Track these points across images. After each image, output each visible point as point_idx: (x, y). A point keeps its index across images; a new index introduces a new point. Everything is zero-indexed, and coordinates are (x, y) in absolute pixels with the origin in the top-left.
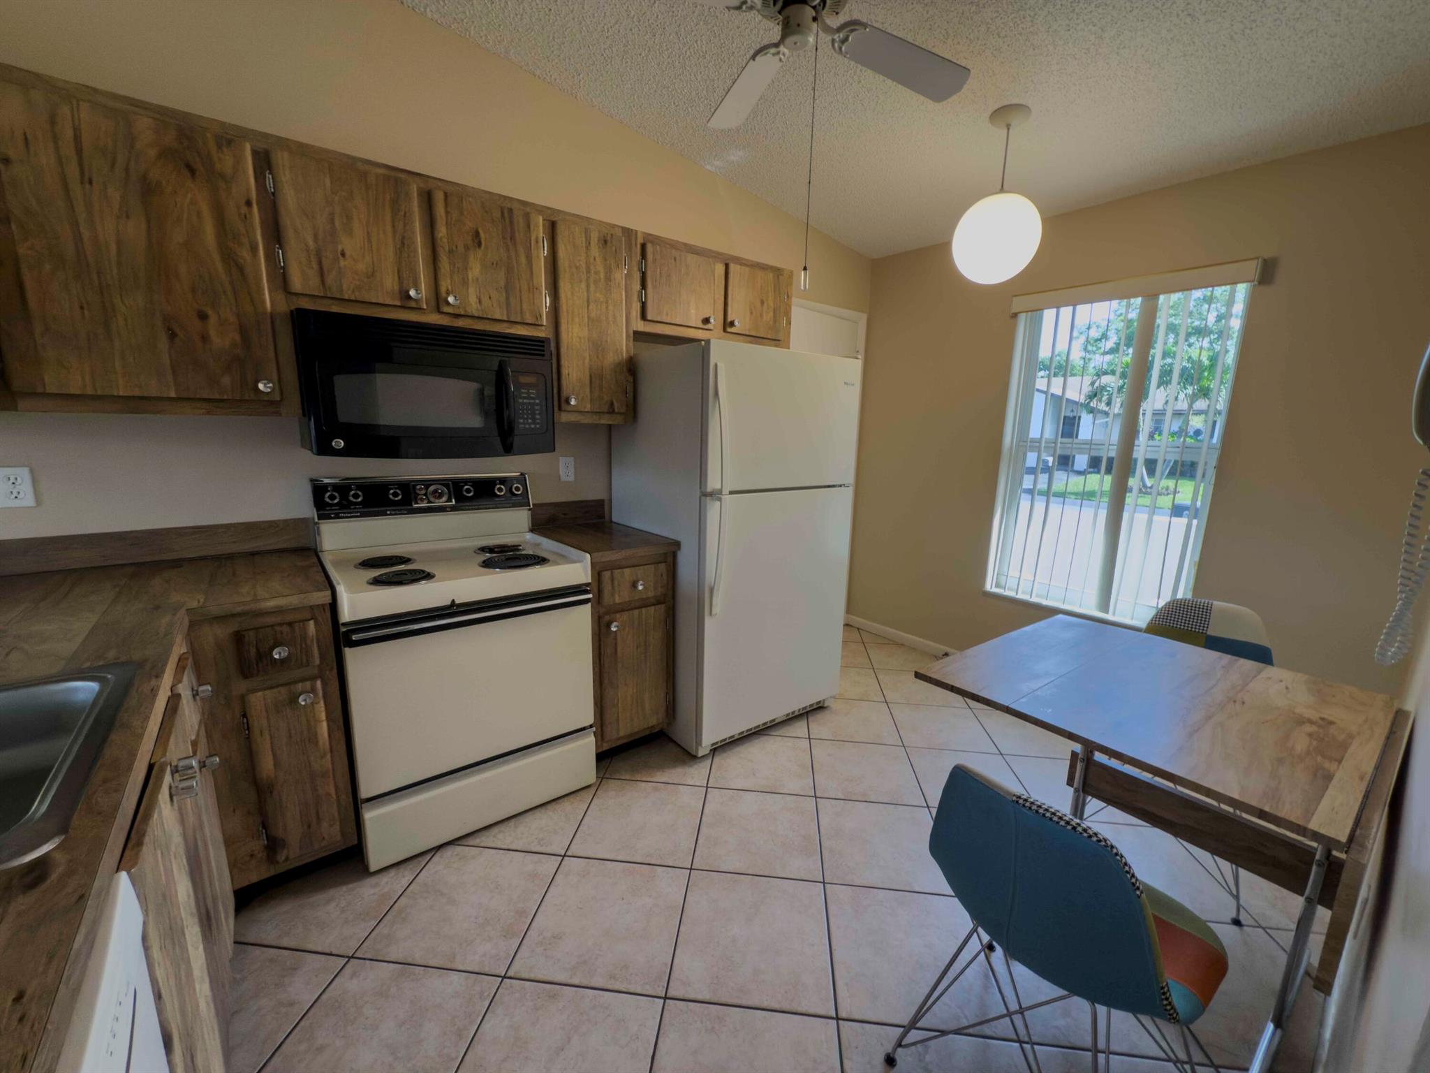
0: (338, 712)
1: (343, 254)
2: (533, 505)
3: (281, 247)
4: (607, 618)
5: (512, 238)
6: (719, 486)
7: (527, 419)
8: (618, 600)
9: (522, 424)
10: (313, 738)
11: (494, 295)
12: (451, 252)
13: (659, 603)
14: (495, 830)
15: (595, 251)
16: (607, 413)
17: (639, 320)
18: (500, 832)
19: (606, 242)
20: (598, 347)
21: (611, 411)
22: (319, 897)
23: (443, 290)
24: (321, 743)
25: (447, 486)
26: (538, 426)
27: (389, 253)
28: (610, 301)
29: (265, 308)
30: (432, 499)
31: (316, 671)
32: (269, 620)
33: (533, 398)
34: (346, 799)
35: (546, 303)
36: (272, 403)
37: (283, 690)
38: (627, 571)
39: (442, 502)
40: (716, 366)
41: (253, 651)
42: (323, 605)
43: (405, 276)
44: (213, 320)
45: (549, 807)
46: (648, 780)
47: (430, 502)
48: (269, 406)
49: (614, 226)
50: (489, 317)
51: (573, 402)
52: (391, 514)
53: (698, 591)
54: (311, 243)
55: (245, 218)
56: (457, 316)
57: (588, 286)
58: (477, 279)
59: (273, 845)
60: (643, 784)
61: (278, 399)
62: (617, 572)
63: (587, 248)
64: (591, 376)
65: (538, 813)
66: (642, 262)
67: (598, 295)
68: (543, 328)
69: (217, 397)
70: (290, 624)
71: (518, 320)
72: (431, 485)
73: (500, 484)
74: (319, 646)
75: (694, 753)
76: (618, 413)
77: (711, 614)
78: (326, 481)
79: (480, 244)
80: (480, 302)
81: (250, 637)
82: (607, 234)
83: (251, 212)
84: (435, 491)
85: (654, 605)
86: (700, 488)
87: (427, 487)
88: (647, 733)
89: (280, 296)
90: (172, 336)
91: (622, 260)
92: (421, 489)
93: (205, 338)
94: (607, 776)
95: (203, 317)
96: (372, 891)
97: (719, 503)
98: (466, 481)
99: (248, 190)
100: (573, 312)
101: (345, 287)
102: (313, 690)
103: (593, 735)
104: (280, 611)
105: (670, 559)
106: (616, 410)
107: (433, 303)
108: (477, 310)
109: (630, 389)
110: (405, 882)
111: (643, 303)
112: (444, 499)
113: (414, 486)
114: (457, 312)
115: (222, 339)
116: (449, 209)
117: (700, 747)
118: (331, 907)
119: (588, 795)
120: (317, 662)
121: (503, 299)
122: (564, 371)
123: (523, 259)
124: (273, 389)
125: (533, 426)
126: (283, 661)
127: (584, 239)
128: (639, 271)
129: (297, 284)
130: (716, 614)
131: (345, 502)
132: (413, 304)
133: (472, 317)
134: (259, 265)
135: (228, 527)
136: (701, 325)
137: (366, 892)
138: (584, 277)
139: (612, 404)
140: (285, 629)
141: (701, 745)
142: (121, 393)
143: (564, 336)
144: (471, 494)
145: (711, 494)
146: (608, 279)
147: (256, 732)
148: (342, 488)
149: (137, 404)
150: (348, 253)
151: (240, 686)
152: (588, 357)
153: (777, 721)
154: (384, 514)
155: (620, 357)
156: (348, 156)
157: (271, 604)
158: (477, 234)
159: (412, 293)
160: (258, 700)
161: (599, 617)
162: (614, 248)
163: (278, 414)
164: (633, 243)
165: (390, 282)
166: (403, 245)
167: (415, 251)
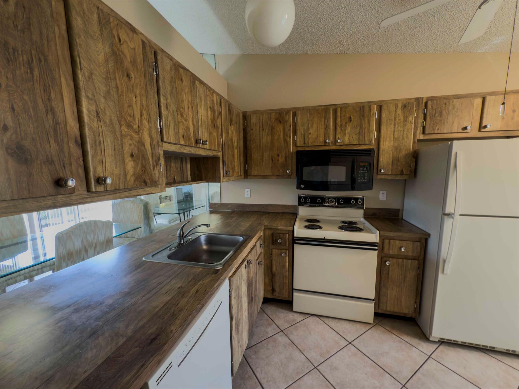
0: (291, 261)
1: (310, 134)
2: (365, 208)
3: (296, 136)
4: (385, 259)
5: (363, 116)
6: (453, 212)
7: (362, 178)
8: (391, 252)
9: (359, 180)
10: (284, 266)
11: (354, 136)
12: (341, 125)
13: (414, 259)
14: (330, 319)
15: (399, 111)
16: (400, 175)
17: (421, 134)
18: (332, 321)
19: (405, 106)
20: (397, 149)
21: (402, 173)
22: (281, 310)
23: (337, 137)
24: (286, 268)
25: (335, 199)
26: (366, 181)
27: (322, 130)
28: (405, 130)
29: (291, 151)
30: (330, 203)
31: (287, 248)
32: (279, 232)
33: (365, 171)
34: (290, 287)
35: (375, 136)
36: (289, 175)
37: (280, 251)
38: (397, 242)
39: (333, 204)
40: (456, 153)
41: (275, 239)
42: (291, 231)
43: (326, 136)
44: (280, 156)
45: (352, 322)
46: (399, 336)
47: (329, 204)
48: (289, 176)
49: (410, 99)
50: (352, 144)
51: (382, 171)
52: (317, 207)
53: (437, 259)
54: (303, 133)
55: (289, 130)
56: (341, 145)
57: (395, 126)
58: (349, 133)
59: (273, 290)
60: (394, 336)
61: (291, 174)
62: (392, 241)
63: (395, 111)
64: (393, 161)
65: (347, 322)
66: (425, 110)
67: (399, 128)
68: (373, 145)
69: (279, 174)
70: (283, 234)
71: (363, 143)
72: (330, 198)
73: (354, 200)
74: (289, 242)
75: (428, 337)
76: (406, 175)
77: (443, 273)
78: (302, 195)
79: (351, 121)
80: (349, 140)
81: (275, 234)
82: (406, 103)
83: (290, 128)
84: (331, 200)
85: (411, 259)
86: (442, 211)
87: (329, 199)
88: (403, 315)
89: (294, 148)
90: (273, 161)
91: (413, 112)
92: (327, 200)
93: (278, 161)
94: (379, 324)
95: (278, 155)
96: (292, 316)
97: (452, 219)
98: (341, 198)
99: (291, 123)
100: (386, 137)
101: (309, 143)
102: (286, 253)
103: (374, 304)
104: (281, 230)
105: (423, 241)
106: (404, 173)
107: (334, 143)
108: (348, 142)
109: (413, 164)
110: (301, 319)
111: (424, 127)
112: (334, 203)
113: (325, 198)
114: (341, 144)
115: (281, 160)
116: (342, 113)
117: (431, 336)
118: (282, 314)
119: (368, 327)
120: (288, 246)
121: (357, 138)
122: (380, 160)
123: (367, 121)
124: (290, 172)
125: (364, 181)
126: (280, 243)
127: (394, 108)
128: (423, 114)
129: (298, 144)
130: (447, 274)
131: (305, 202)
132: (328, 144)
133: (346, 145)
134: (291, 140)
135: (280, 205)
136: (461, 131)
137: (291, 316)
138: (393, 122)
139: (402, 171)
140: (282, 235)
141: (431, 335)
142: (263, 174)
143: (382, 147)
144: (343, 202)
145: (448, 215)
146: (405, 120)
147: (273, 260)
148: (305, 198)
149: (265, 177)
150: (311, 133)
151: (272, 247)
152: (392, 153)
153: (496, 349)
154: (315, 206)
155: (409, 151)
156: (314, 106)
157: (279, 228)
158: (350, 118)
159: (327, 141)
160: (275, 251)
161: (382, 258)
162: (409, 108)
163: (291, 178)
164: (421, 102)
165: (321, 139)
166: (327, 127)
167: (330, 128)
